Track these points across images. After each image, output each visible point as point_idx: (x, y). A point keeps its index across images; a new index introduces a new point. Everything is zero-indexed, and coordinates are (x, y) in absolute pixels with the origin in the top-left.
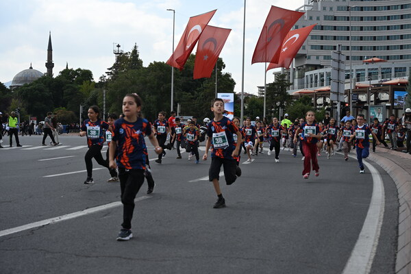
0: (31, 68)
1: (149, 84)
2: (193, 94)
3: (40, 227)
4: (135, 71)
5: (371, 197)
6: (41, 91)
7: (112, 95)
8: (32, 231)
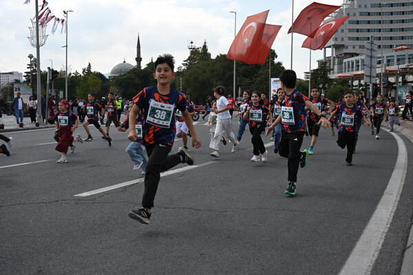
0: (124, 62)
1: (216, 72)
2: (251, 80)
3: (131, 186)
4: (205, 62)
5: (396, 161)
6: (132, 79)
7: (187, 81)
8: (125, 188)
